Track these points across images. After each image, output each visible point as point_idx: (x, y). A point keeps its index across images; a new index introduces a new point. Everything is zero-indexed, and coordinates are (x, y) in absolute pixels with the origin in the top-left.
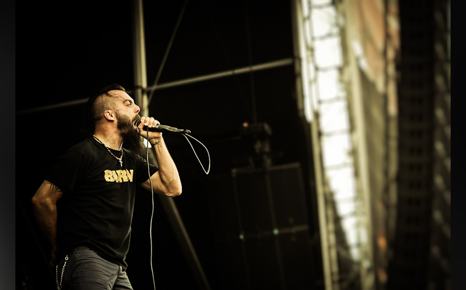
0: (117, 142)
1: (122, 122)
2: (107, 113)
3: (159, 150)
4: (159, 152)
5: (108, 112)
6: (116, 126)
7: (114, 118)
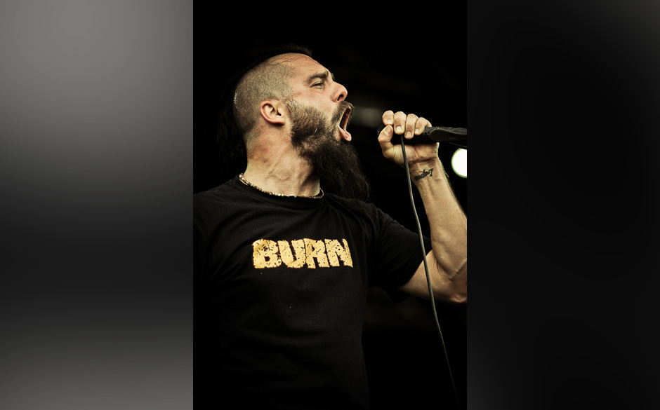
0: (296, 175)
1: (302, 126)
2: (267, 107)
3: (431, 189)
4: (433, 193)
5: (270, 106)
6: (290, 139)
7: (284, 118)
